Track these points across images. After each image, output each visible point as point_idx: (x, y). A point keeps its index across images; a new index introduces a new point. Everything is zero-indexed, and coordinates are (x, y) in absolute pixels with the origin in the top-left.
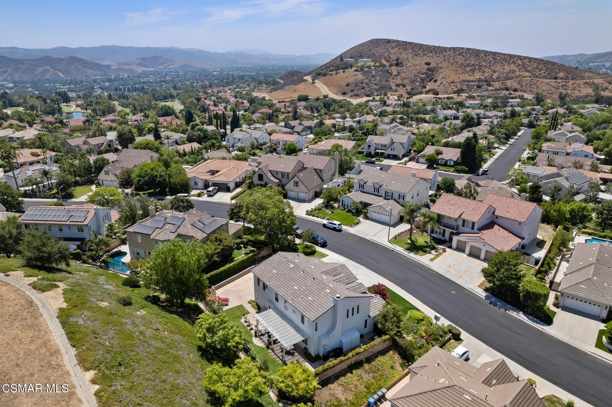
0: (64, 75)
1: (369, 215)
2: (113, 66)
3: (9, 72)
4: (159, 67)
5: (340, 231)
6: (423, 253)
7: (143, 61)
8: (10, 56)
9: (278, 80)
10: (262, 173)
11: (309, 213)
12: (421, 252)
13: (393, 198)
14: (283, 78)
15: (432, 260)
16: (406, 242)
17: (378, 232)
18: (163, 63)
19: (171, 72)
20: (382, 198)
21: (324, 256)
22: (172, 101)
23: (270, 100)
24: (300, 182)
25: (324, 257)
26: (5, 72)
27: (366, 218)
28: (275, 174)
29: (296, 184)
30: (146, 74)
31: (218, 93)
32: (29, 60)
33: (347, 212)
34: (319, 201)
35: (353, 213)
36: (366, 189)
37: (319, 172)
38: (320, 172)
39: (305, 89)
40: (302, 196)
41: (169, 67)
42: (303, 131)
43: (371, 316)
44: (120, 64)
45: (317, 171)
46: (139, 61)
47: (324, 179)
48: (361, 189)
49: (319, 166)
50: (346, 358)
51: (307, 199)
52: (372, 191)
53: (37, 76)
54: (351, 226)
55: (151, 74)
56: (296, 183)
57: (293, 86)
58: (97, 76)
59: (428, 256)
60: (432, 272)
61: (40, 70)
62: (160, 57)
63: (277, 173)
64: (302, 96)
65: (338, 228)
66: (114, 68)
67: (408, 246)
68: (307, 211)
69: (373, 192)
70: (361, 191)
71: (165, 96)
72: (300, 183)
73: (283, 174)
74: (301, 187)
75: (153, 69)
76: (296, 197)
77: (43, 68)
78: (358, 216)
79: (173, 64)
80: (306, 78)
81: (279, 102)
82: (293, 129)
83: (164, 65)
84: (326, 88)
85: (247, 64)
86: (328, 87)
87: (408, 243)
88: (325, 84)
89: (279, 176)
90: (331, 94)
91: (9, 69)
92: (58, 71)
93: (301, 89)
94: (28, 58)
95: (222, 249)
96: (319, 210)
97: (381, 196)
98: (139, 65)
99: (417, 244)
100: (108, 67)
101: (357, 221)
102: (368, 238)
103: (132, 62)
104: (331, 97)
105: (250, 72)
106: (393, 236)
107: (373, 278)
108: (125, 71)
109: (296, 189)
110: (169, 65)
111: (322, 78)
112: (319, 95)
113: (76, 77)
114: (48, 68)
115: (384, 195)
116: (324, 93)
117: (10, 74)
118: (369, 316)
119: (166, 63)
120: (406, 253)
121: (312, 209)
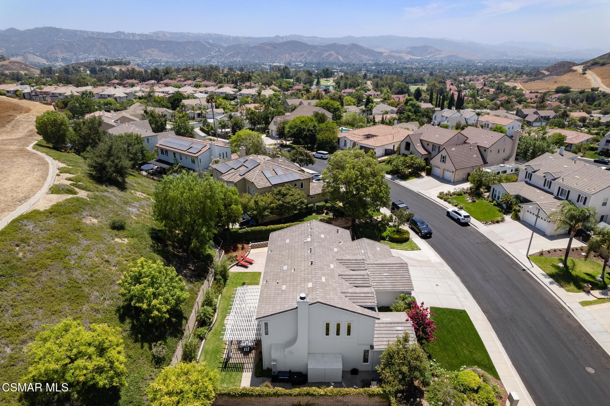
0: (343, 58)
1: (520, 215)
2: (385, 53)
3: (304, 56)
4: (427, 56)
5: (466, 224)
6: (575, 289)
7: (412, 50)
8: (310, 43)
9: (543, 71)
10: (410, 142)
11: (441, 196)
12: (572, 287)
13: (569, 198)
14: (550, 70)
15: (584, 304)
16: (555, 263)
17: (520, 241)
18: (431, 53)
19: (436, 61)
20: (552, 196)
21: (415, 248)
22: (422, 85)
23: (521, 90)
24: (447, 157)
25: (413, 250)
26: (302, 55)
27: (517, 218)
28: (425, 144)
29: (443, 159)
30: (412, 62)
31: (470, 81)
32: (321, 46)
33: (494, 205)
34: (467, 186)
35: (502, 208)
36: (533, 181)
37: (482, 151)
38: (485, 150)
39: (569, 80)
40: (448, 175)
41: (436, 57)
42: (536, 121)
43: (375, 347)
44: (393, 51)
45: (481, 149)
46: (409, 50)
47: (488, 160)
48: (528, 180)
49: (485, 144)
50: (288, 391)
51: (452, 181)
52: (541, 184)
53: (323, 59)
54: (486, 223)
55: (416, 62)
56: (444, 157)
57: (555, 77)
58: (370, 61)
59: (582, 296)
60: (571, 322)
61: (326, 54)
62: (430, 47)
63: (428, 145)
64: (561, 87)
65: (463, 221)
66: (385, 54)
67: (553, 271)
68: (441, 194)
69: (541, 186)
70: (526, 182)
71: (416, 79)
72: (448, 159)
73: (434, 145)
74: (448, 164)
75: (419, 58)
76: (441, 176)
77: (329, 53)
78: (505, 214)
79: (440, 54)
80: (575, 68)
81: (531, 93)
82: (525, 118)
83: (431, 55)
84: (599, 80)
85: (518, 57)
86: (602, 78)
87: (558, 268)
88: (600, 75)
89: (430, 148)
90: (605, 87)
91: (306, 53)
92: (339, 55)
93: (565, 80)
94: (322, 45)
95: (280, 205)
96: (459, 195)
97: (552, 194)
98: (409, 53)
99: (574, 273)
100: (381, 53)
101: (499, 219)
102: (498, 243)
103: (403, 50)
104: (602, 90)
105: (518, 65)
106: (538, 251)
107: (458, 298)
108: (394, 57)
109: (442, 165)
110: (436, 55)
111: (597, 68)
112: (586, 87)
113: (352, 61)
114: (333, 52)
115: (555, 193)
116: (594, 85)
117: (305, 57)
118: (372, 347)
119: (434, 53)
120: (546, 281)
121: (449, 192)
